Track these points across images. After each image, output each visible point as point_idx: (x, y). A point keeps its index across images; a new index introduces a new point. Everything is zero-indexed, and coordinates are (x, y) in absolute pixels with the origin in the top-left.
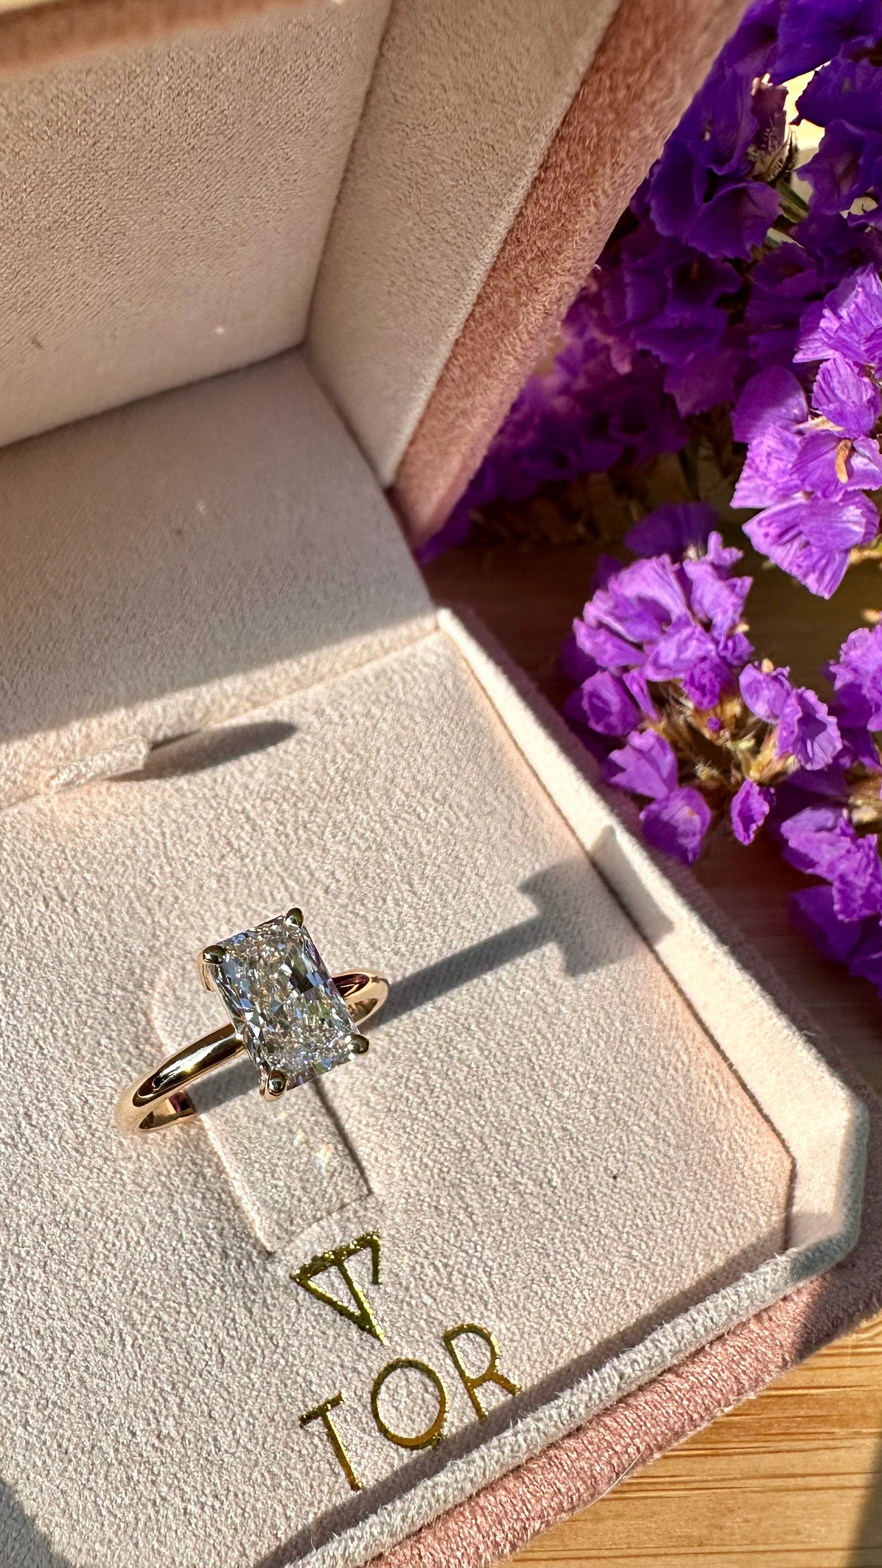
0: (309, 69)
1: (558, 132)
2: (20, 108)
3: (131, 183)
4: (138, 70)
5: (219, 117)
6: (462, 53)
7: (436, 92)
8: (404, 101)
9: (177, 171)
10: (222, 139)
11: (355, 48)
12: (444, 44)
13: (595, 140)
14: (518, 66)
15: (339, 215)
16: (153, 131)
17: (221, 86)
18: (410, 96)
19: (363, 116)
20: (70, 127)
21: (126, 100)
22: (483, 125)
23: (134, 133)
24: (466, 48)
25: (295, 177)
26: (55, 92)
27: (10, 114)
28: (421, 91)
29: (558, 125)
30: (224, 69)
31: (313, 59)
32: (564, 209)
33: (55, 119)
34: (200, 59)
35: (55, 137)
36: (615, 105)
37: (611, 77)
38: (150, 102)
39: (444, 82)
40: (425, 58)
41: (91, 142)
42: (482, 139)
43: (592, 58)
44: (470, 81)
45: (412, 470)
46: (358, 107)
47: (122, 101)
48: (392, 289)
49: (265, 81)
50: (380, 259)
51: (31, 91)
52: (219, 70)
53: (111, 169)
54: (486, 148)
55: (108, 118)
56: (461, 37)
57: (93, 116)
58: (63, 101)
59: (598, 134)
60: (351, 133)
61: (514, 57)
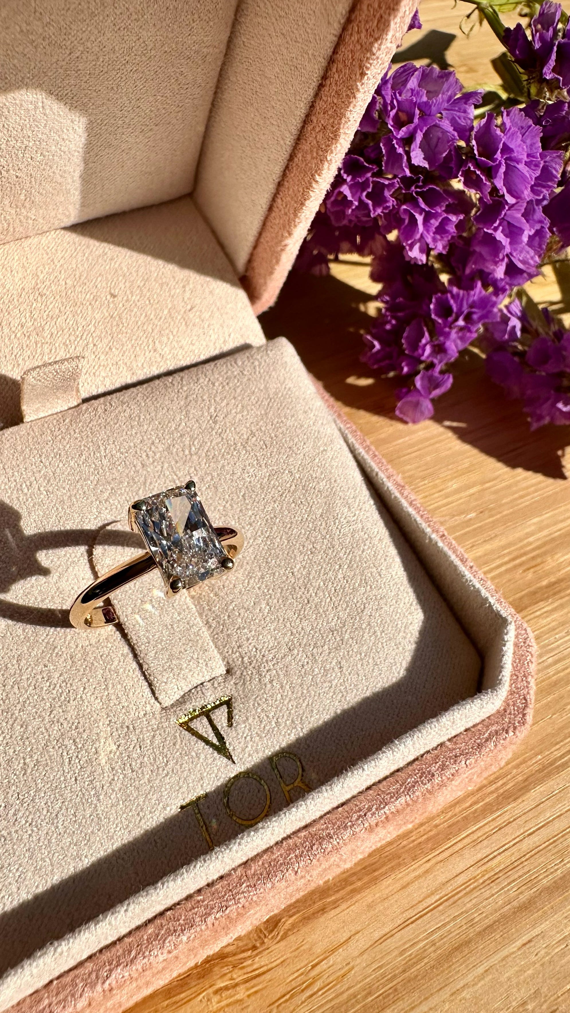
0: (194, 22)
1: (331, 57)
2: (28, 28)
3: (90, 80)
4: (96, 12)
5: (143, 45)
6: (280, 16)
7: (266, 38)
8: (249, 45)
9: (118, 76)
10: (144, 58)
11: (221, 12)
12: (270, 11)
13: (351, 61)
14: (309, 21)
15: (213, 114)
16: (104, 49)
17: (143, 27)
18: (252, 42)
19: (226, 54)
20: (56, 42)
21: (89, 29)
22: (291, 55)
23: (93, 50)
24: (283, 14)
25: (187, 86)
26: (48, 20)
27: (22, 31)
28: (259, 39)
29: (331, 53)
30: (146, 17)
31: (196, 16)
32: (335, 101)
33: (48, 36)
34: (132, 9)
35: (47, 47)
36: (360, 41)
37: (358, 26)
38: (102, 32)
39: (270, 32)
40: (260, 20)
41: (68, 53)
42: (291, 63)
43: (348, 15)
44: (284, 31)
45: (255, 264)
46: (223, 47)
47: (87, 29)
48: (243, 155)
49: (169, 26)
50: (236, 138)
51: (34, 18)
52: (142, 17)
53: (80, 70)
54: (293, 68)
55: (78, 39)
56: (278, 7)
57: (70, 37)
58: (53, 26)
59: (352, 57)
60: (219, 63)
61: (307, 16)
